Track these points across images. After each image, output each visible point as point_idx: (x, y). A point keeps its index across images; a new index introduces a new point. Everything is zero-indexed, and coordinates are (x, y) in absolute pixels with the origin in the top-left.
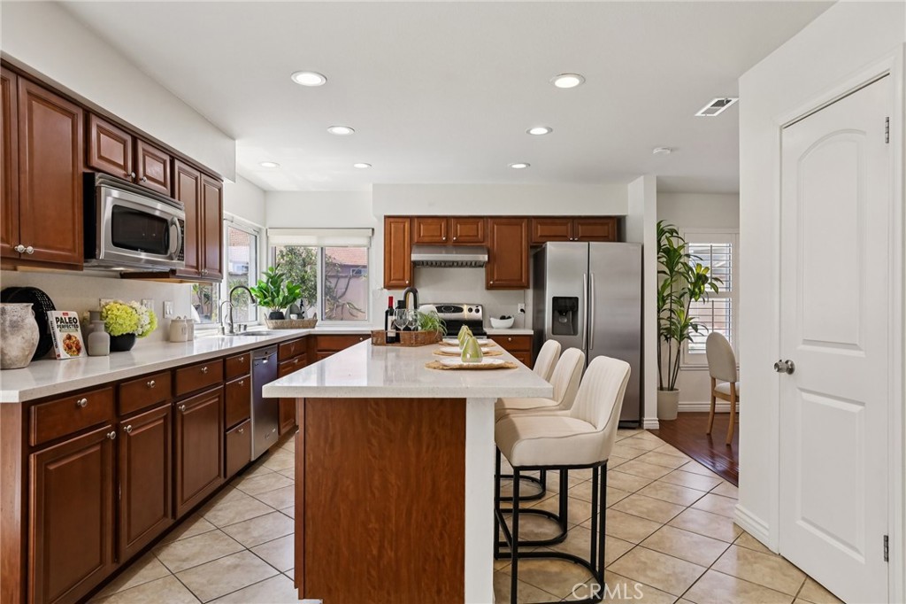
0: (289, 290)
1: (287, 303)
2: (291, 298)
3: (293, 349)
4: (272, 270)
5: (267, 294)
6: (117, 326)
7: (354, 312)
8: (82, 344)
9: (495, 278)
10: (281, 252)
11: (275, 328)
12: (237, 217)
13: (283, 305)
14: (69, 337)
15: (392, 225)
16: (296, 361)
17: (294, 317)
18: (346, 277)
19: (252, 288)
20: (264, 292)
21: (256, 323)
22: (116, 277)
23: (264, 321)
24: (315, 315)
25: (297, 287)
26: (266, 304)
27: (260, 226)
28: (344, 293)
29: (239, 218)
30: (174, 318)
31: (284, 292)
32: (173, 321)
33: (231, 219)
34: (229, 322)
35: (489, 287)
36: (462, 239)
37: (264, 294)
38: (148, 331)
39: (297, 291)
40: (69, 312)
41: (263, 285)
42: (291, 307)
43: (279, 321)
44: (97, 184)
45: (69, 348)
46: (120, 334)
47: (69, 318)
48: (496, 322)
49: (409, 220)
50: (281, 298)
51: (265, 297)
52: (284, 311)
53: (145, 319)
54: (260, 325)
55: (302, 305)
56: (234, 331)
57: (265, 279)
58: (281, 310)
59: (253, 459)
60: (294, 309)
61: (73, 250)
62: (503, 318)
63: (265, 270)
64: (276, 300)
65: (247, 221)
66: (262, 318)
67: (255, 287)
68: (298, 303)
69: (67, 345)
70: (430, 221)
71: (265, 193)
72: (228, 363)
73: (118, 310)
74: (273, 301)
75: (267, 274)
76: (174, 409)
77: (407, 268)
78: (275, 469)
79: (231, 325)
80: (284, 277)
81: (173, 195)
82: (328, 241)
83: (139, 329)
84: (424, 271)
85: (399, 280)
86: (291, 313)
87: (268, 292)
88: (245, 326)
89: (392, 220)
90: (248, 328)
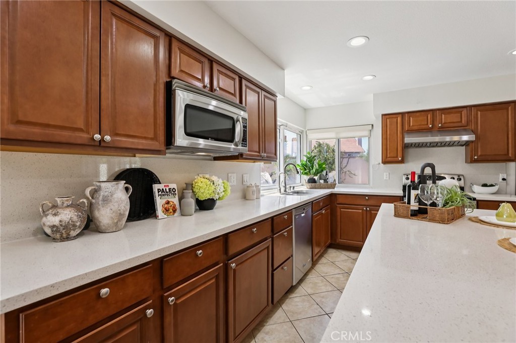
0: (319, 165)
1: (318, 173)
2: (320, 170)
3: (321, 204)
4: (309, 153)
5: (307, 168)
6: (200, 194)
7: (351, 175)
8: (177, 206)
9: (479, 154)
10: (315, 146)
11: (311, 188)
12: (289, 123)
13: (315, 174)
14: (168, 203)
15: (388, 120)
16: (324, 211)
17: (322, 181)
18: (347, 157)
19: (298, 165)
20: (305, 167)
21: (300, 184)
22: (211, 160)
23: (304, 183)
24: (335, 180)
25: (324, 163)
26: (306, 174)
27: (303, 129)
28: (346, 166)
29: (292, 125)
30: (248, 184)
31: (316, 166)
32: (248, 187)
33: (285, 125)
34: (284, 185)
35: (473, 161)
36: (446, 125)
37: (305, 168)
38: (223, 196)
39: (324, 166)
40: (169, 185)
41: (304, 163)
42: (320, 175)
43: (313, 184)
44: (174, 87)
45: (166, 210)
46: (204, 199)
47: (169, 189)
48: (476, 188)
49: (401, 115)
50: (314, 170)
51: (305, 170)
52: (316, 178)
53: (221, 189)
54: (302, 185)
55: (326, 174)
56: (287, 190)
57: (305, 159)
58: (315, 177)
59: (294, 284)
60: (322, 177)
61: (155, 138)
62: (485, 185)
63: (305, 154)
64: (311, 171)
65: (296, 126)
66: (304, 182)
67: (300, 163)
68: (324, 173)
69: (165, 209)
70: (418, 114)
71: (305, 110)
72: (275, 222)
73: (202, 182)
74: (309, 172)
75: (306, 156)
76: (226, 267)
77: (400, 149)
78: (310, 291)
79: (285, 187)
80: (316, 158)
81: (241, 102)
82: (344, 134)
83: (216, 195)
84: (411, 151)
85: (394, 157)
86: (320, 179)
87: (307, 167)
88: (294, 187)
89: (387, 116)
90: (295, 188)
